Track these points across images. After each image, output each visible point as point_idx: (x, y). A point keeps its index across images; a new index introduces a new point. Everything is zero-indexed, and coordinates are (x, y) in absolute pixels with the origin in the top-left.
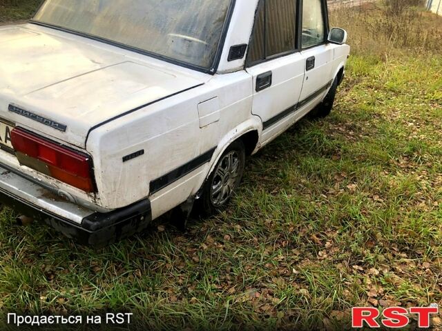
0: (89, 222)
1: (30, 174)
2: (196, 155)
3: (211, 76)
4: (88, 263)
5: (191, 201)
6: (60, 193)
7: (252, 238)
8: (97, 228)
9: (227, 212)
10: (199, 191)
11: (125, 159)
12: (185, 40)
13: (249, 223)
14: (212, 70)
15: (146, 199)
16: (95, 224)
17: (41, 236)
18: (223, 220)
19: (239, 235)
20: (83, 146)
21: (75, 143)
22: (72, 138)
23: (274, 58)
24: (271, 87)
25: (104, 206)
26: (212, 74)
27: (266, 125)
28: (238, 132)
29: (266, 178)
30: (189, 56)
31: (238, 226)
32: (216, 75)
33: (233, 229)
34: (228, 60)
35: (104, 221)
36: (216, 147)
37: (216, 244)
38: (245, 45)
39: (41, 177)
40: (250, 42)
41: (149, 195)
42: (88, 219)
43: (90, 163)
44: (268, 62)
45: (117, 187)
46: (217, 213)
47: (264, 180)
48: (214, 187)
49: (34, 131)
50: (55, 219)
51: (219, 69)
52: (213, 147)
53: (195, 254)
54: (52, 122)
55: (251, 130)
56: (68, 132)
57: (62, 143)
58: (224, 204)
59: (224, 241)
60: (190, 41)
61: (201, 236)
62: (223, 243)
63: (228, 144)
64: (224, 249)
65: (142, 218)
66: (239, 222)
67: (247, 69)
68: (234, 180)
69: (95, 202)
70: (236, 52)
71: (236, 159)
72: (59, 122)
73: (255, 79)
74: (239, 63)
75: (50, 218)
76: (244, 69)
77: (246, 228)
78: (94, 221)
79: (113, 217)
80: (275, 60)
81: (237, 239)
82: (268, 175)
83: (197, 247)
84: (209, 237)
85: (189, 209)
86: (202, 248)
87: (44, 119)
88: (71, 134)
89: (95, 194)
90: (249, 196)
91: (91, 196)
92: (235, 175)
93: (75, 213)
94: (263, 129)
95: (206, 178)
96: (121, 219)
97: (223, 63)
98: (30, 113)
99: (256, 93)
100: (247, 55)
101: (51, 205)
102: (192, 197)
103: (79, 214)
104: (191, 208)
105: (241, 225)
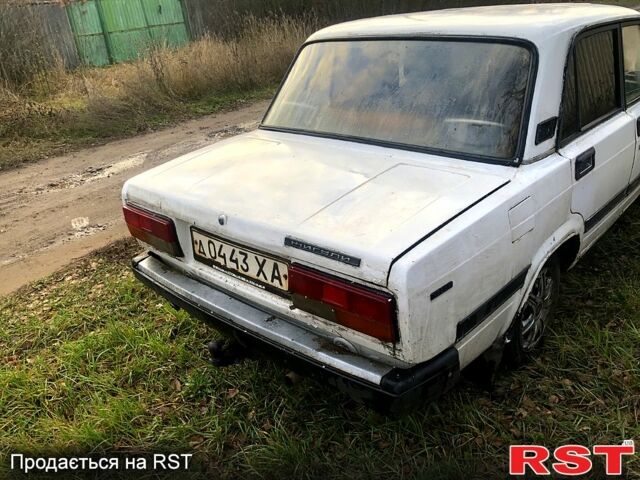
0: (390, 382)
1: (304, 320)
2: (508, 281)
3: (515, 169)
4: (368, 436)
5: (498, 346)
6: (337, 342)
7: (595, 399)
8: (402, 390)
9: (543, 359)
10: (507, 331)
11: (434, 296)
12: (474, 125)
13: (583, 377)
14: (517, 161)
15: (452, 348)
16: (400, 384)
17: (301, 399)
18: (541, 372)
19: (573, 396)
20: (384, 284)
21: (373, 281)
22: (370, 274)
23: (591, 128)
24: (595, 169)
25: (407, 359)
26: (517, 165)
27: (588, 225)
28: (557, 241)
29: (589, 303)
30: (481, 146)
31: (567, 381)
32: (522, 167)
33: (561, 386)
34: (536, 144)
35: (410, 380)
36: (530, 266)
37: (538, 408)
38: (556, 118)
39: (318, 323)
40: (560, 113)
41: (456, 342)
42: (389, 379)
43: (393, 306)
44: (585, 136)
45: (424, 335)
46: (528, 362)
47: (586, 307)
48: (524, 324)
49: (317, 268)
50: (344, 379)
51: (526, 157)
52: (525, 266)
53: (511, 424)
54: (341, 255)
55: (572, 235)
56: (364, 268)
57: (354, 280)
58: (537, 347)
59: (552, 405)
60: (480, 126)
61: (514, 397)
62: (549, 408)
63: (545, 260)
64: (554, 417)
65: (450, 374)
66: (567, 375)
67: (560, 151)
68: (547, 311)
69: (394, 354)
70: (545, 130)
71: (550, 280)
72: (352, 255)
73: (574, 162)
74: (549, 143)
75: (336, 377)
76: (556, 151)
77: (580, 383)
78: (397, 381)
79: (418, 375)
80: (594, 130)
81: (570, 400)
82: (592, 299)
83: (511, 413)
84: (525, 398)
85: (498, 358)
86: (521, 415)
87: (330, 252)
88: (368, 269)
89: (394, 344)
90: (573, 333)
91: (388, 347)
92: (549, 303)
93: (369, 370)
94: (585, 232)
95: (517, 313)
96: (427, 376)
97: (530, 149)
98: (312, 247)
99: (576, 183)
100: (558, 131)
101: (336, 360)
102: (500, 340)
103: (375, 372)
104: (500, 355)
105: (572, 380)
